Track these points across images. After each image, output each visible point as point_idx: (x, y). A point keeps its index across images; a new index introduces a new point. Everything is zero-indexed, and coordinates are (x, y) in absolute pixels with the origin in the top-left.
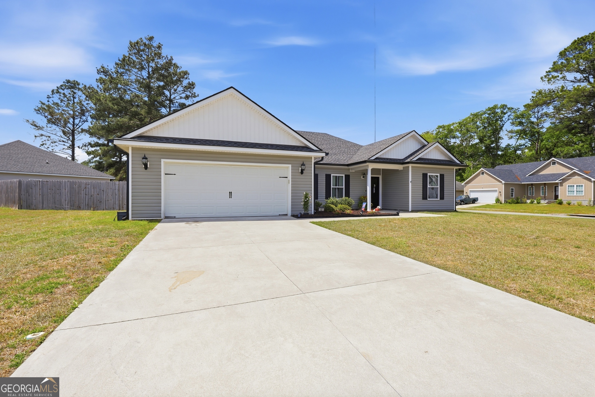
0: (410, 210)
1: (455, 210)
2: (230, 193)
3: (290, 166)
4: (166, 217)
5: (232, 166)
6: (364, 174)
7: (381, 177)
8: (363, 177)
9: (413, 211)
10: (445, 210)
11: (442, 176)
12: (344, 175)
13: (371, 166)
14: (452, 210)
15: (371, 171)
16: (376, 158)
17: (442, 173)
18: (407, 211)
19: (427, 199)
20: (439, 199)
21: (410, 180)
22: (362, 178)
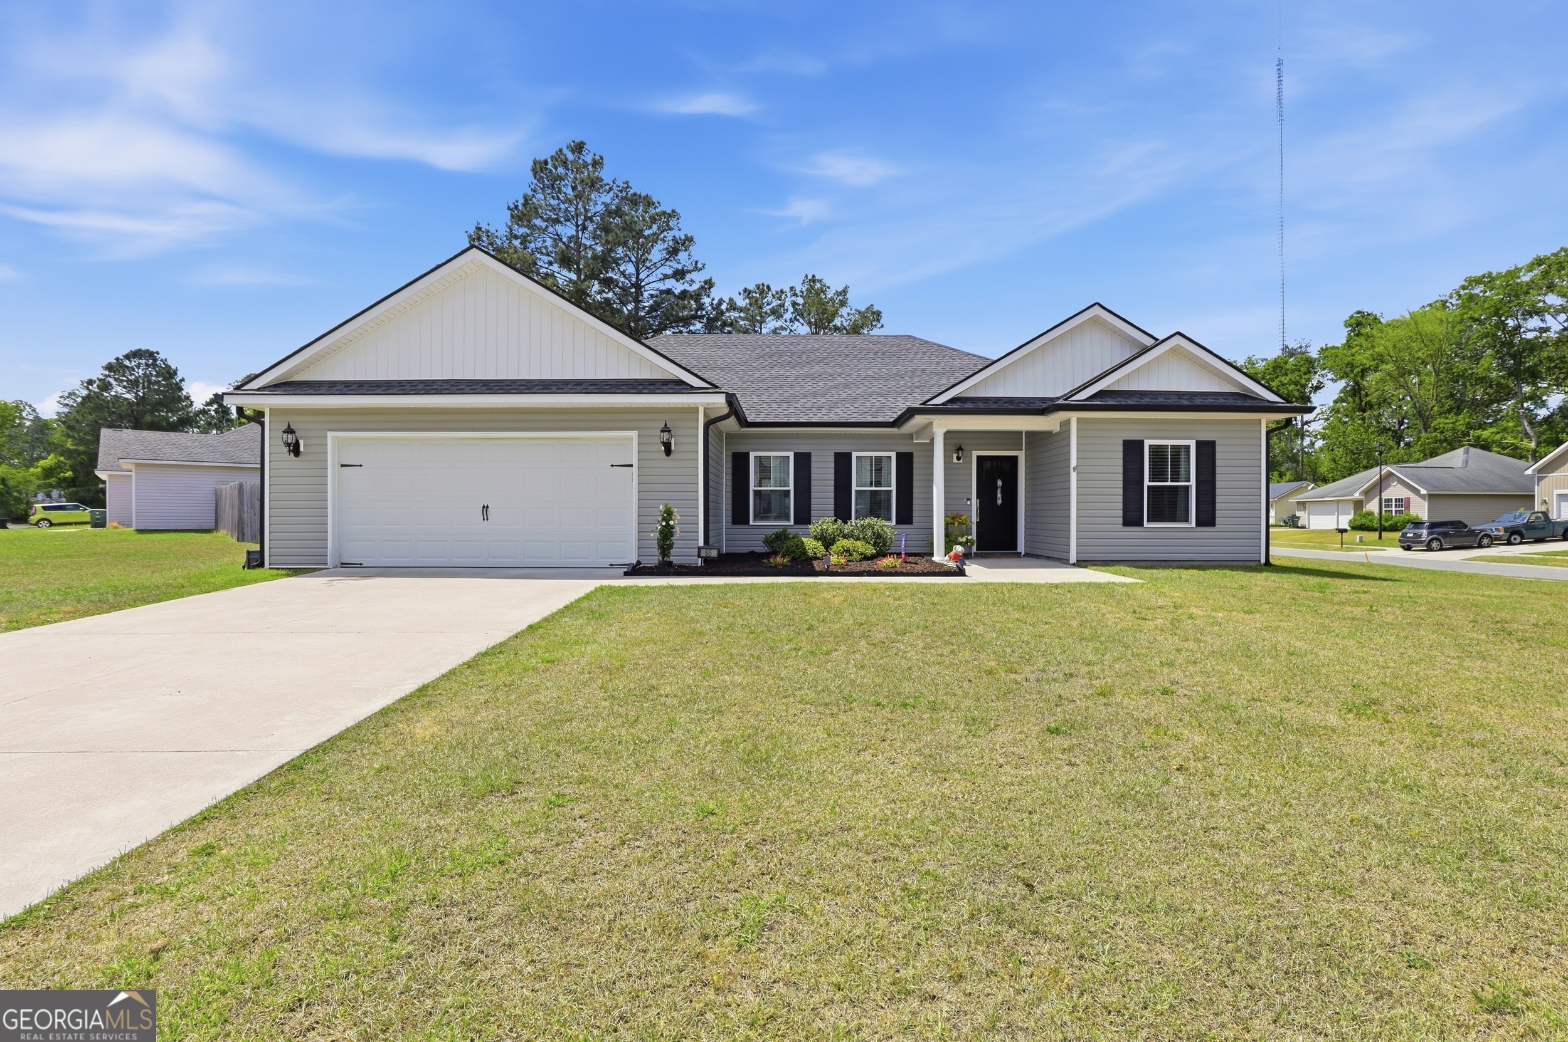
0: (1073, 559)
1: (1263, 561)
2: (485, 508)
3: (634, 434)
4: (342, 564)
5: (491, 442)
6: (960, 449)
7: (1021, 456)
8: (958, 458)
9: (1081, 563)
10: (1219, 563)
11: (1207, 450)
12: (893, 455)
13: (942, 425)
14: (1251, 564)
15: (945, 439)
16: (953, 400)
17: (1206, 436)
18: (1063, 562)
19: (1143, 525)
20: (1194, 524)
21: (1073, 462)
22: (955, 461)
